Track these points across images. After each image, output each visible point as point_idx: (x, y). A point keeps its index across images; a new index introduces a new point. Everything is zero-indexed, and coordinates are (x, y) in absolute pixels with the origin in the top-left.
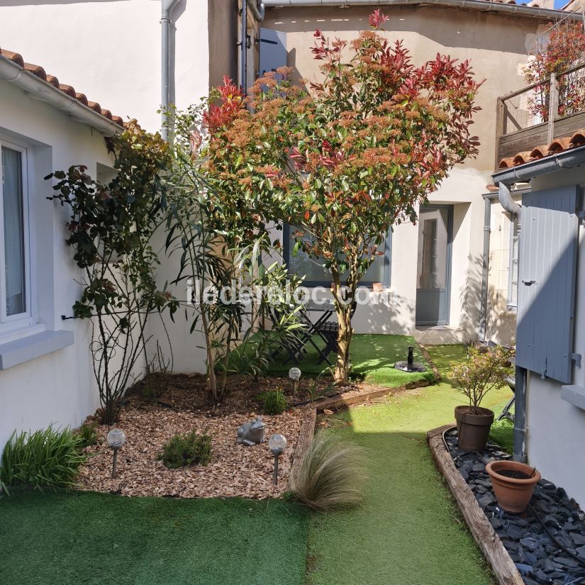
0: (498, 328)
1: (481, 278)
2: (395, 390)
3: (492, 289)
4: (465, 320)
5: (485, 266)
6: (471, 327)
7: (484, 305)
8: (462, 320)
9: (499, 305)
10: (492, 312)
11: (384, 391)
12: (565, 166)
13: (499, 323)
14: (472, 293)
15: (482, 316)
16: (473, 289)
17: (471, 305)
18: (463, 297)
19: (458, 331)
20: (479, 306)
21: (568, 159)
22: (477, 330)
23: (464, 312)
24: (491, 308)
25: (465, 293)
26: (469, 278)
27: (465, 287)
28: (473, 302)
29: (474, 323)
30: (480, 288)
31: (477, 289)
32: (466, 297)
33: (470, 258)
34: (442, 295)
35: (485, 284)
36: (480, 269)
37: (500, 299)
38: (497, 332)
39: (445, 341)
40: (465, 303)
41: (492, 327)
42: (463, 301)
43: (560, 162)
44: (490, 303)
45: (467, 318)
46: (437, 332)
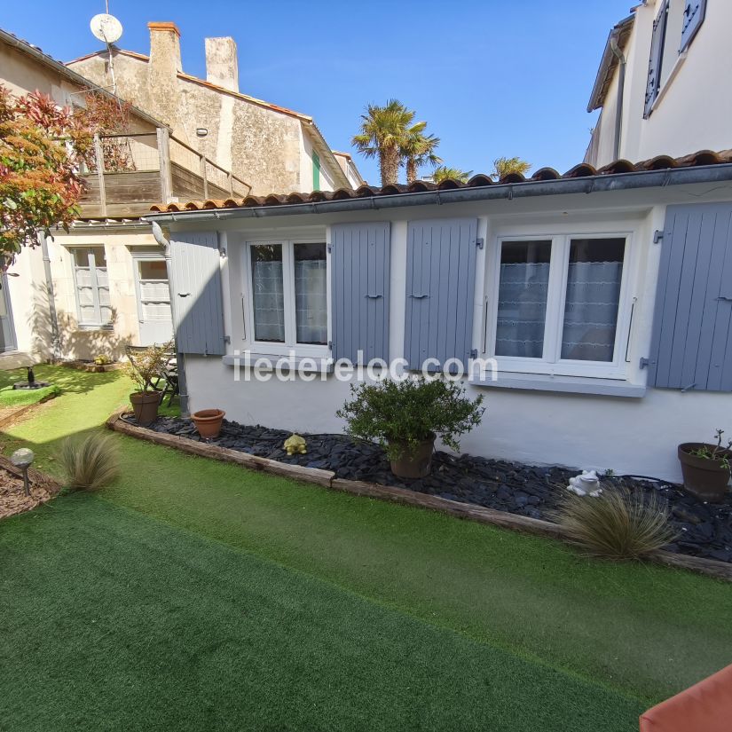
0: (74, 345)
1: (48, 304)
2: (32, 406)
3: (61, 313)
4: (37, 342)
5: (50, 292)
6: (45, 348)
7: (55, 327)
8: (35, 342)
9: (72, 325)
10: (65, 333)
11: (23, 410)
12: (221, 218)
13: (73, 340)
14: (42, 318)
15: (55, 337)
16: (42, 314)
17: (43, 329)
18: (32, 321)
19: (33, 353)
20: (50, 329)
21: (226, 214)
22: (52, 351)
23: (35, 335)
24: (63, 329)
25: (33, 318)
26: (36, 305)
27: (32, 312)
28: (44, 326)
29: (48, 344)
30: (49, 313)
31: (45, 313)
32: (36, 321)
33: (33, 285)
34: (4, 322)
35: (52, 308)
36: (45, 295)
37: (71, 321)
38: (73, 348)
39: (23, 362)
40: (36, 327)
41: (68, 345)
42: (33, 325)
43: (218, 215)
44: (61, 325)
45: (40, 340)
46: (12, 357)
